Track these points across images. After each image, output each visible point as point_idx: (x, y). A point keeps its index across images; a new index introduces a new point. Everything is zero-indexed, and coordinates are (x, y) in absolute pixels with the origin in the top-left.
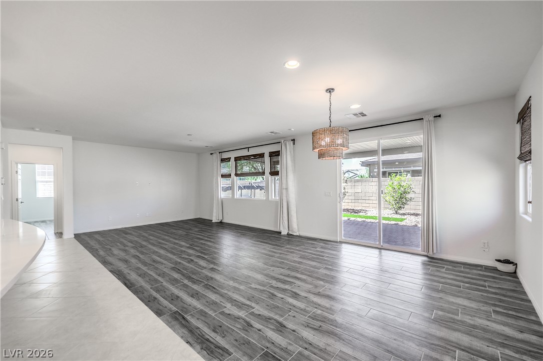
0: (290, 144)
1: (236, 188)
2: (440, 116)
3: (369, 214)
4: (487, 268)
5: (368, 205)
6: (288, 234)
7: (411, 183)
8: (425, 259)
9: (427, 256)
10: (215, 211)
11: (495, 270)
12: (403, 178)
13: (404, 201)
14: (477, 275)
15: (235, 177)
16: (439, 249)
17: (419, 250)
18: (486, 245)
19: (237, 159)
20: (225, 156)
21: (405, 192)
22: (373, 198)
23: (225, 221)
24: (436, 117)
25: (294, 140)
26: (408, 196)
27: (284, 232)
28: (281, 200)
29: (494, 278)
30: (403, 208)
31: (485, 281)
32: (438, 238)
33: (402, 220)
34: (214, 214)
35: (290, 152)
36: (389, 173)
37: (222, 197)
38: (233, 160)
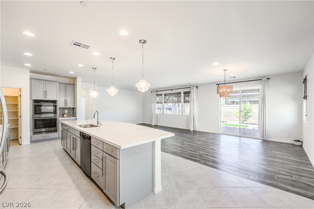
0: (195, 88)
1: (164, 109)
2: (269, 79)
3: (228, 123)
4: (290, 144)
5: (226, 119)
6: (194, 131)
7: (251, 107)
8: (262, 140)
9: (263, 140)
10: (153, 120)
11: (293, 144)
12: (246, 105)
13: (247, 117)
14: (285, 146)
15: (164, 104)
16: (268, 136)
17: (259, 137)
18: (289, 135)
19: (165, 95)
20: (159, 93)
21: (248, 112)
22: (229, 115)
23: (158, 125)
24: (268, 79)
25: (197, 87)
26: (249, 114)
27: (192, 130)
28: (190, 114)
29: (292, 147)
30: (247, 120)
31: (288, 148)
32: (268, 132)
33: (247, 126)
34: (153, 121)
35: (195, 92)
36: (236, 102)
37: (157, 113)
38: (163, 95)
